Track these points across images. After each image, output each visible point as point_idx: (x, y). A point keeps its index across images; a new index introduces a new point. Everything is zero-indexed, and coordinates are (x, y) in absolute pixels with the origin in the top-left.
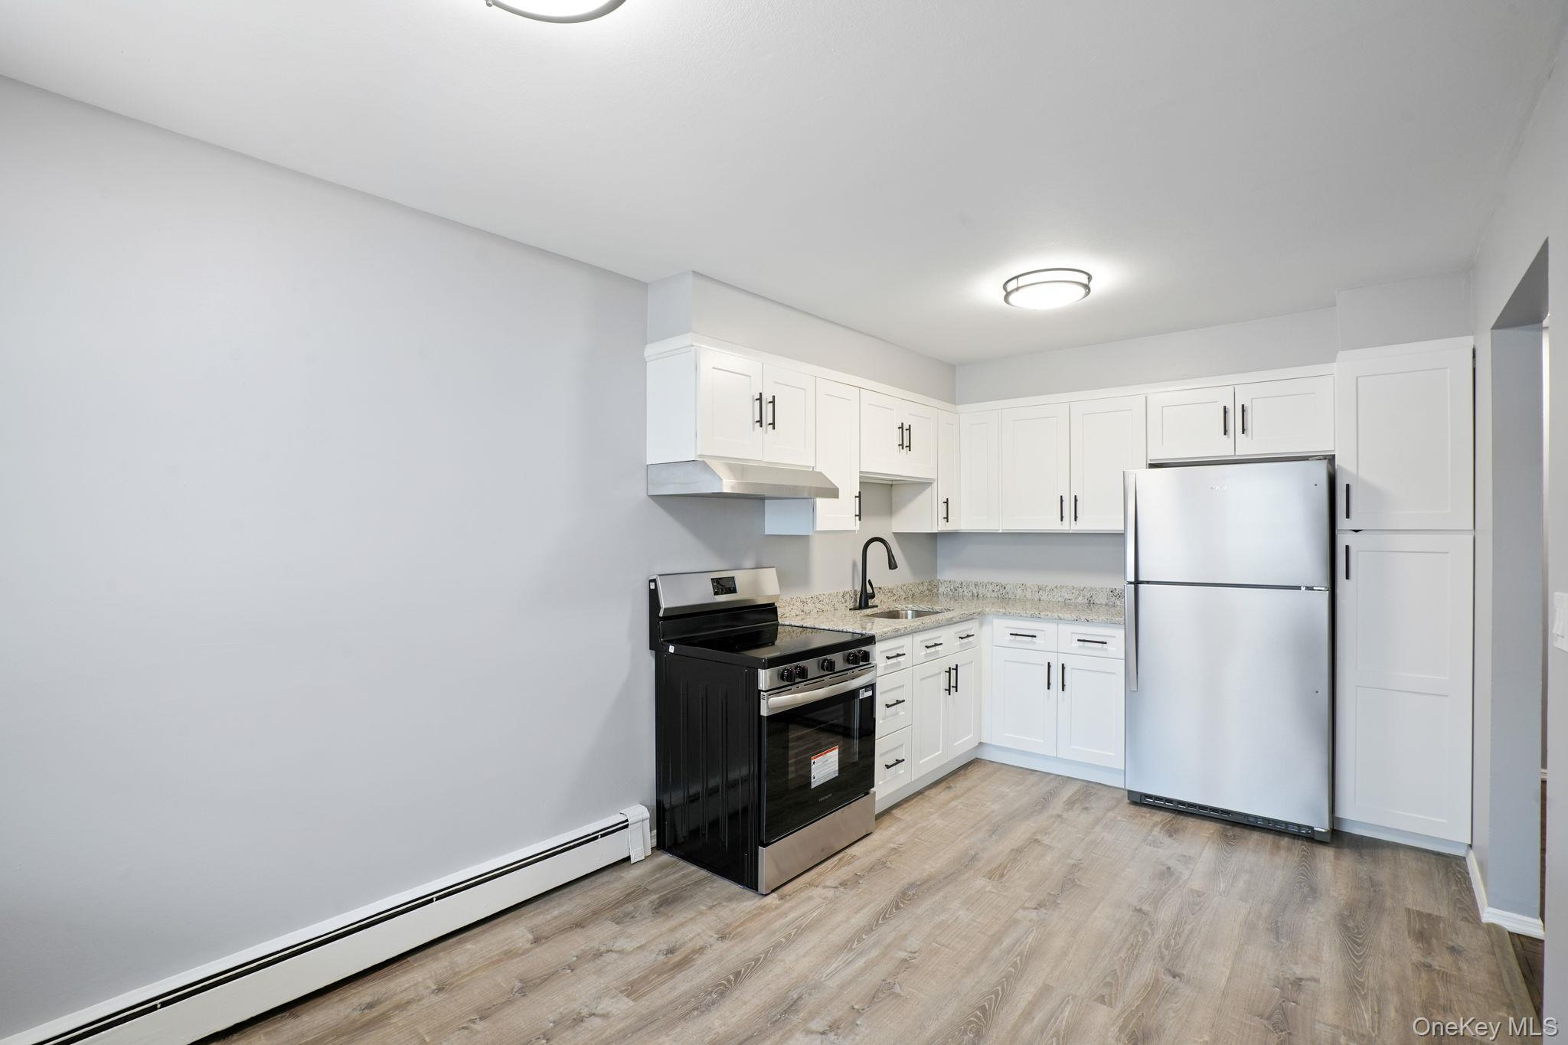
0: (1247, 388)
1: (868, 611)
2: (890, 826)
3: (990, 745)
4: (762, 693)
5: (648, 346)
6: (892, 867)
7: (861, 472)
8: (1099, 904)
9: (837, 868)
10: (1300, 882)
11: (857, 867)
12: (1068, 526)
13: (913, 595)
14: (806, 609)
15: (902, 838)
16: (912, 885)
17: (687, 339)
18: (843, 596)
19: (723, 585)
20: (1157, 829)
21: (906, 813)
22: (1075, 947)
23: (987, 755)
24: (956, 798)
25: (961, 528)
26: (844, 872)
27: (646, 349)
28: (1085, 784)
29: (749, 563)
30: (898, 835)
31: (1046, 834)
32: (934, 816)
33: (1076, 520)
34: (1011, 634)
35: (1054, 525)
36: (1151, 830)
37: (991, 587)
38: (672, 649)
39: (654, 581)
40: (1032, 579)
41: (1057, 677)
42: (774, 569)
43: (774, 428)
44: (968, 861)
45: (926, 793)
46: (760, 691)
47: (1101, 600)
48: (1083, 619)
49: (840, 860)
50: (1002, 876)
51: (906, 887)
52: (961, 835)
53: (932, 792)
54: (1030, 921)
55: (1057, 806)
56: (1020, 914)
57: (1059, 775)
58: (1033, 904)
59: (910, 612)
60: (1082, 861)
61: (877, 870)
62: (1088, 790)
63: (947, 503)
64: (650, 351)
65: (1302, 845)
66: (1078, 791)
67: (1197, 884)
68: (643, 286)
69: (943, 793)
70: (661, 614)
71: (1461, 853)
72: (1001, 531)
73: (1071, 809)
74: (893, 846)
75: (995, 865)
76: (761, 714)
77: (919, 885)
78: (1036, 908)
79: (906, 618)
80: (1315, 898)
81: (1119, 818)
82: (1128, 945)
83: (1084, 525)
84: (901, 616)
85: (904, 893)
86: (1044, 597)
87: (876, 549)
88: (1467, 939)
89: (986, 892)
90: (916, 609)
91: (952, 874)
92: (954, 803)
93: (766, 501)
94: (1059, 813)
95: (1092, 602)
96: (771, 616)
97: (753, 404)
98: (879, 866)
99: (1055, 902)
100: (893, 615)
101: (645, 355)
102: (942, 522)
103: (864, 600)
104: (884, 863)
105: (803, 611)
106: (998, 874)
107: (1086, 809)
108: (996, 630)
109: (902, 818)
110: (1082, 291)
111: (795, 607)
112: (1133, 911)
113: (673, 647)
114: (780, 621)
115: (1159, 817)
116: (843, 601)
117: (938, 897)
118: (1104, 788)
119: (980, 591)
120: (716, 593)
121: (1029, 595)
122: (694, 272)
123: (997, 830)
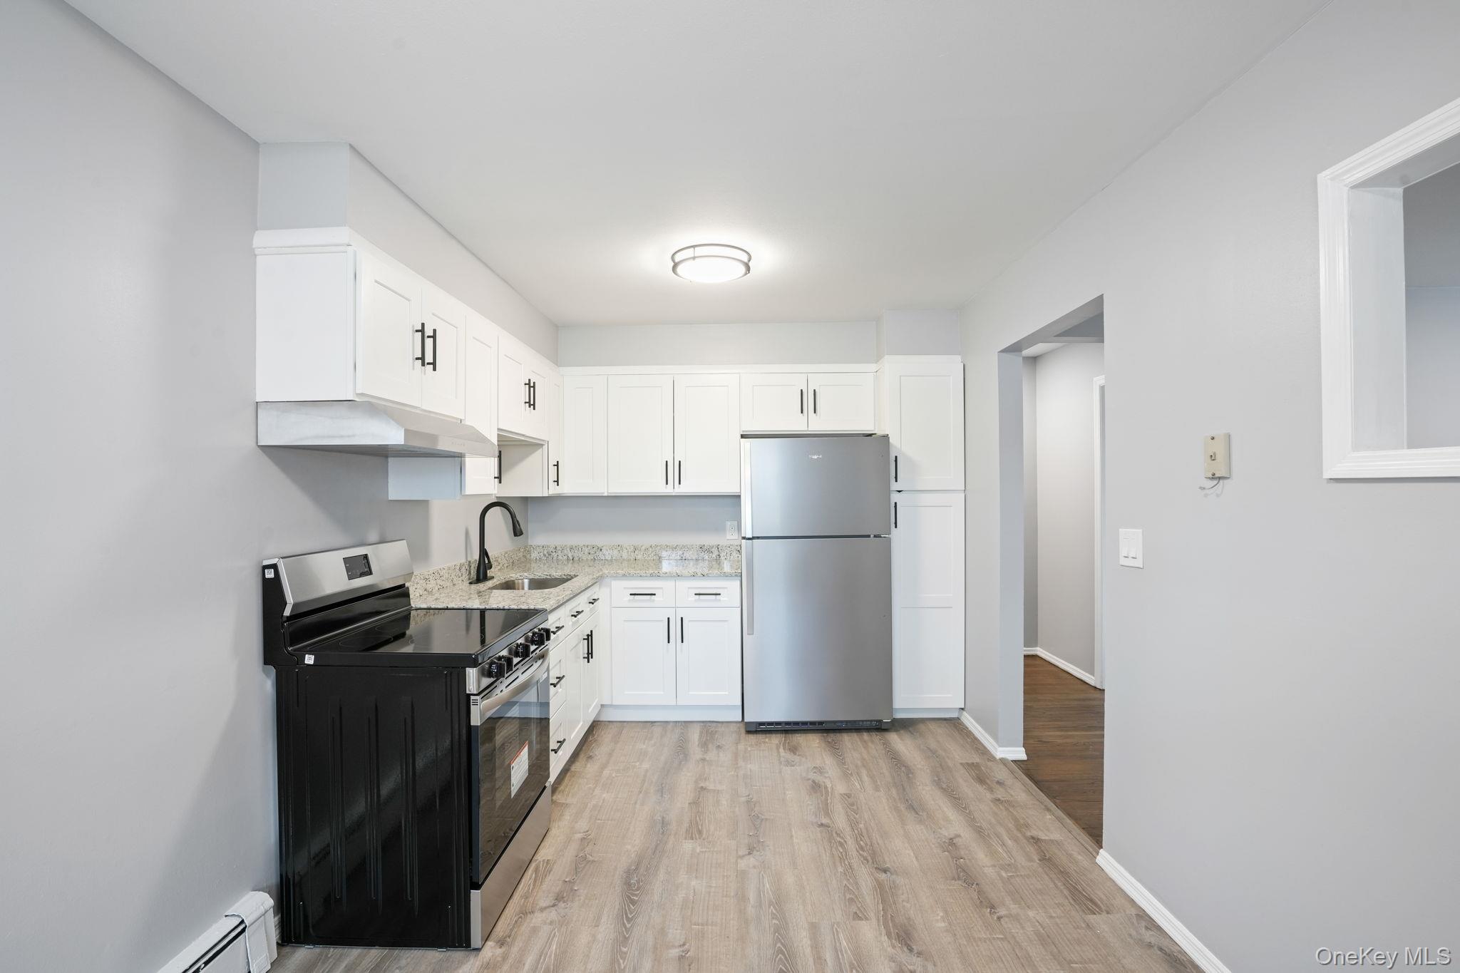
0: (821, 377)
1: (490, 584)
2: (561, 815)
3: (611, 706)
4: (472, 697)
5: (257, 232)
6: (596, 860)
7: (498, 429)
8: (791, 830)
9: (538, 883)
10: (896, 765)
11: (561, 870)
12: (669, 490)
13: (513, 563)
14: (429, 587)
15: (583, 825)
16: (629, 873)
17: (341, 234)
18: (460, 569)
19: (359, 566)
20: (781, 750)
21: (568, 795)
22: (804, 877)
23: (608, 716)
24: (603, 767)
25: (565, 492)
26: (551, 884)
27: (255, 238)
28: (702, 724)
29: (373, 536)
30: (576, 822)
31: (705, 780)
32: (597, 792)
33: (680, 483)
34: (631, 594)
35: (659, 488)
36: (778, 752)
37: (586, 550)
38: (309, 660)
39: (274, 567)
40: (628, 540)
41: (675, 631)
42: (405, 541)
43: (434, 369)
44: (661, 827)
45: (573, 768)
46: (469, 696)
47: (692, 556)
48: (699, 574)
49: (537, 870)
50: (700, 832)
51: (624, 876)
52: (636, 803)
53: (576, 767)
54: (754, 867)
55: (695, 751)
56: (742, 864)
57: (676, 722)
58: (743, 851)
59: (526, 581)
60: (751, 796)
61: (584, 867)
62: (710, 729)
63: (557, 465)
64: (261, 239)
65: (877, 735)
66: (701, 733)
67: (841, 788)
68: (254, 145)
69: (589, 765)
70: (287, 612)
71: (955, 715)
72: (606, 494)
73: (708, 750)
74: (579, 836)
75: (686, 825)
76: (472, 724)
77: (637, 869)
78: (750, 854)
79: (523, 589)
80: (912, 773)
81: (749, 749)
82: (837, 859)
83: (687, 488)
84: (517, 587)
85: (628, 884)
86: (639, 557)
87: (495, 515)
88: (1001, 774)
89: (699, 854)
90: (532, 577)
91: (656, 847)
92: (606, 772)
93: (390, 460)
94: (701, 756)
95: (684, 558)
96: (403, 600)
97: (413, 336)
98: (582, 864)
99: (759, 842)
100: (509, 586)
101: (254, 246)
102: (553, 485)
103: (481, 572)
104: (585, 858)
105: (426, 590)
106: (695, 831)
107: (719, 747)
108: (615, 592)
109: (568, 802)
110: (743, 269)
111: (419, 586)
112: (819, 827)
113: (313, 657)
114: (413, 605)
115: (775, 739)
116: (460, 575)
117: (661, 875)
118: (719, 725)
119: (575, 555)
120: (350, 578)
121: (625, 555)
122: (350, 145)
123: (664, 789)
